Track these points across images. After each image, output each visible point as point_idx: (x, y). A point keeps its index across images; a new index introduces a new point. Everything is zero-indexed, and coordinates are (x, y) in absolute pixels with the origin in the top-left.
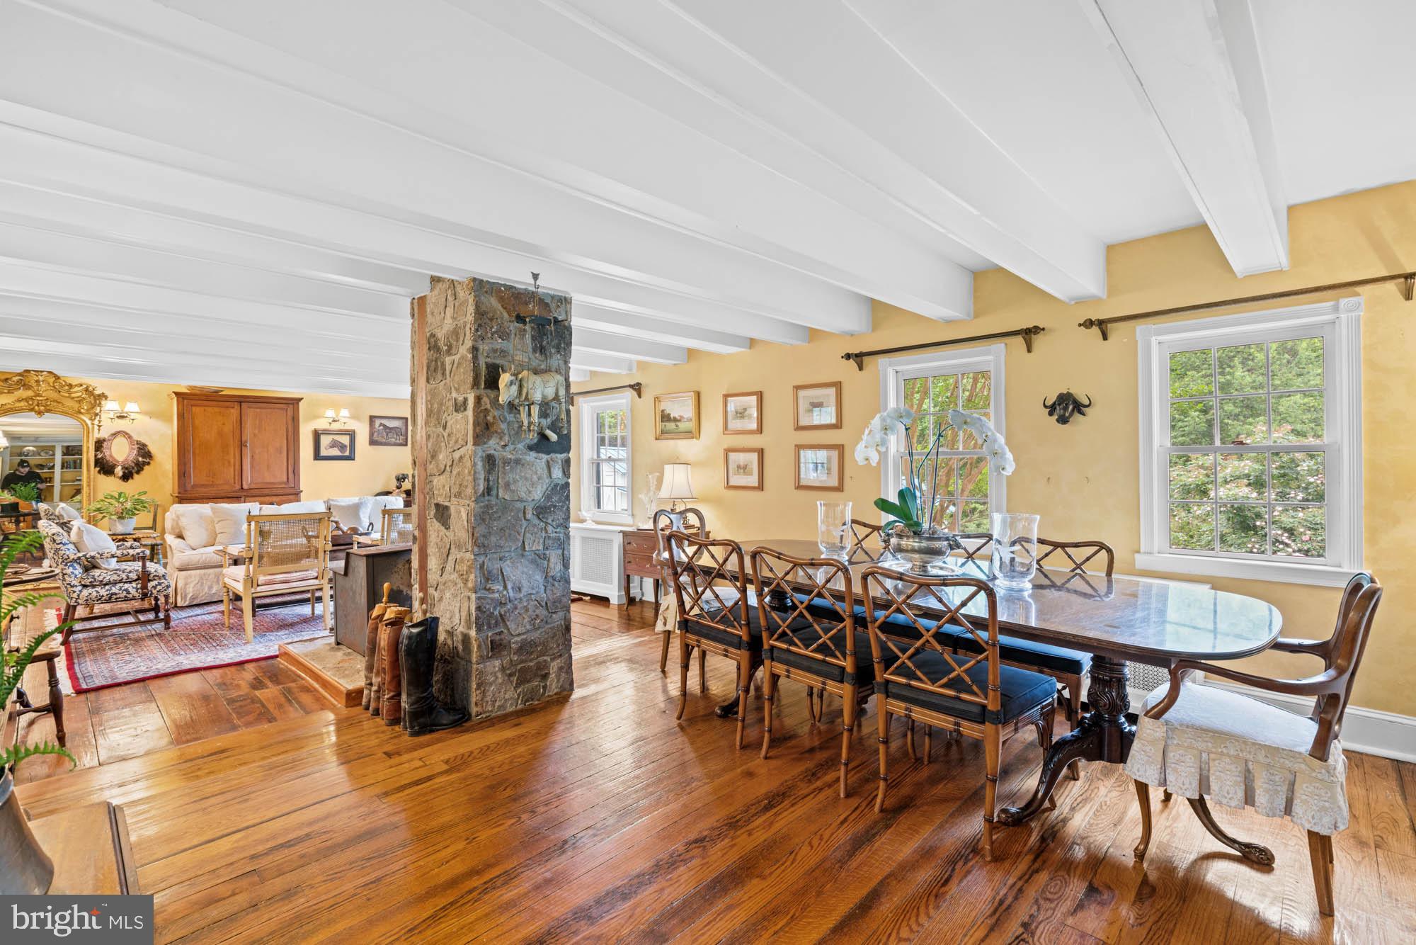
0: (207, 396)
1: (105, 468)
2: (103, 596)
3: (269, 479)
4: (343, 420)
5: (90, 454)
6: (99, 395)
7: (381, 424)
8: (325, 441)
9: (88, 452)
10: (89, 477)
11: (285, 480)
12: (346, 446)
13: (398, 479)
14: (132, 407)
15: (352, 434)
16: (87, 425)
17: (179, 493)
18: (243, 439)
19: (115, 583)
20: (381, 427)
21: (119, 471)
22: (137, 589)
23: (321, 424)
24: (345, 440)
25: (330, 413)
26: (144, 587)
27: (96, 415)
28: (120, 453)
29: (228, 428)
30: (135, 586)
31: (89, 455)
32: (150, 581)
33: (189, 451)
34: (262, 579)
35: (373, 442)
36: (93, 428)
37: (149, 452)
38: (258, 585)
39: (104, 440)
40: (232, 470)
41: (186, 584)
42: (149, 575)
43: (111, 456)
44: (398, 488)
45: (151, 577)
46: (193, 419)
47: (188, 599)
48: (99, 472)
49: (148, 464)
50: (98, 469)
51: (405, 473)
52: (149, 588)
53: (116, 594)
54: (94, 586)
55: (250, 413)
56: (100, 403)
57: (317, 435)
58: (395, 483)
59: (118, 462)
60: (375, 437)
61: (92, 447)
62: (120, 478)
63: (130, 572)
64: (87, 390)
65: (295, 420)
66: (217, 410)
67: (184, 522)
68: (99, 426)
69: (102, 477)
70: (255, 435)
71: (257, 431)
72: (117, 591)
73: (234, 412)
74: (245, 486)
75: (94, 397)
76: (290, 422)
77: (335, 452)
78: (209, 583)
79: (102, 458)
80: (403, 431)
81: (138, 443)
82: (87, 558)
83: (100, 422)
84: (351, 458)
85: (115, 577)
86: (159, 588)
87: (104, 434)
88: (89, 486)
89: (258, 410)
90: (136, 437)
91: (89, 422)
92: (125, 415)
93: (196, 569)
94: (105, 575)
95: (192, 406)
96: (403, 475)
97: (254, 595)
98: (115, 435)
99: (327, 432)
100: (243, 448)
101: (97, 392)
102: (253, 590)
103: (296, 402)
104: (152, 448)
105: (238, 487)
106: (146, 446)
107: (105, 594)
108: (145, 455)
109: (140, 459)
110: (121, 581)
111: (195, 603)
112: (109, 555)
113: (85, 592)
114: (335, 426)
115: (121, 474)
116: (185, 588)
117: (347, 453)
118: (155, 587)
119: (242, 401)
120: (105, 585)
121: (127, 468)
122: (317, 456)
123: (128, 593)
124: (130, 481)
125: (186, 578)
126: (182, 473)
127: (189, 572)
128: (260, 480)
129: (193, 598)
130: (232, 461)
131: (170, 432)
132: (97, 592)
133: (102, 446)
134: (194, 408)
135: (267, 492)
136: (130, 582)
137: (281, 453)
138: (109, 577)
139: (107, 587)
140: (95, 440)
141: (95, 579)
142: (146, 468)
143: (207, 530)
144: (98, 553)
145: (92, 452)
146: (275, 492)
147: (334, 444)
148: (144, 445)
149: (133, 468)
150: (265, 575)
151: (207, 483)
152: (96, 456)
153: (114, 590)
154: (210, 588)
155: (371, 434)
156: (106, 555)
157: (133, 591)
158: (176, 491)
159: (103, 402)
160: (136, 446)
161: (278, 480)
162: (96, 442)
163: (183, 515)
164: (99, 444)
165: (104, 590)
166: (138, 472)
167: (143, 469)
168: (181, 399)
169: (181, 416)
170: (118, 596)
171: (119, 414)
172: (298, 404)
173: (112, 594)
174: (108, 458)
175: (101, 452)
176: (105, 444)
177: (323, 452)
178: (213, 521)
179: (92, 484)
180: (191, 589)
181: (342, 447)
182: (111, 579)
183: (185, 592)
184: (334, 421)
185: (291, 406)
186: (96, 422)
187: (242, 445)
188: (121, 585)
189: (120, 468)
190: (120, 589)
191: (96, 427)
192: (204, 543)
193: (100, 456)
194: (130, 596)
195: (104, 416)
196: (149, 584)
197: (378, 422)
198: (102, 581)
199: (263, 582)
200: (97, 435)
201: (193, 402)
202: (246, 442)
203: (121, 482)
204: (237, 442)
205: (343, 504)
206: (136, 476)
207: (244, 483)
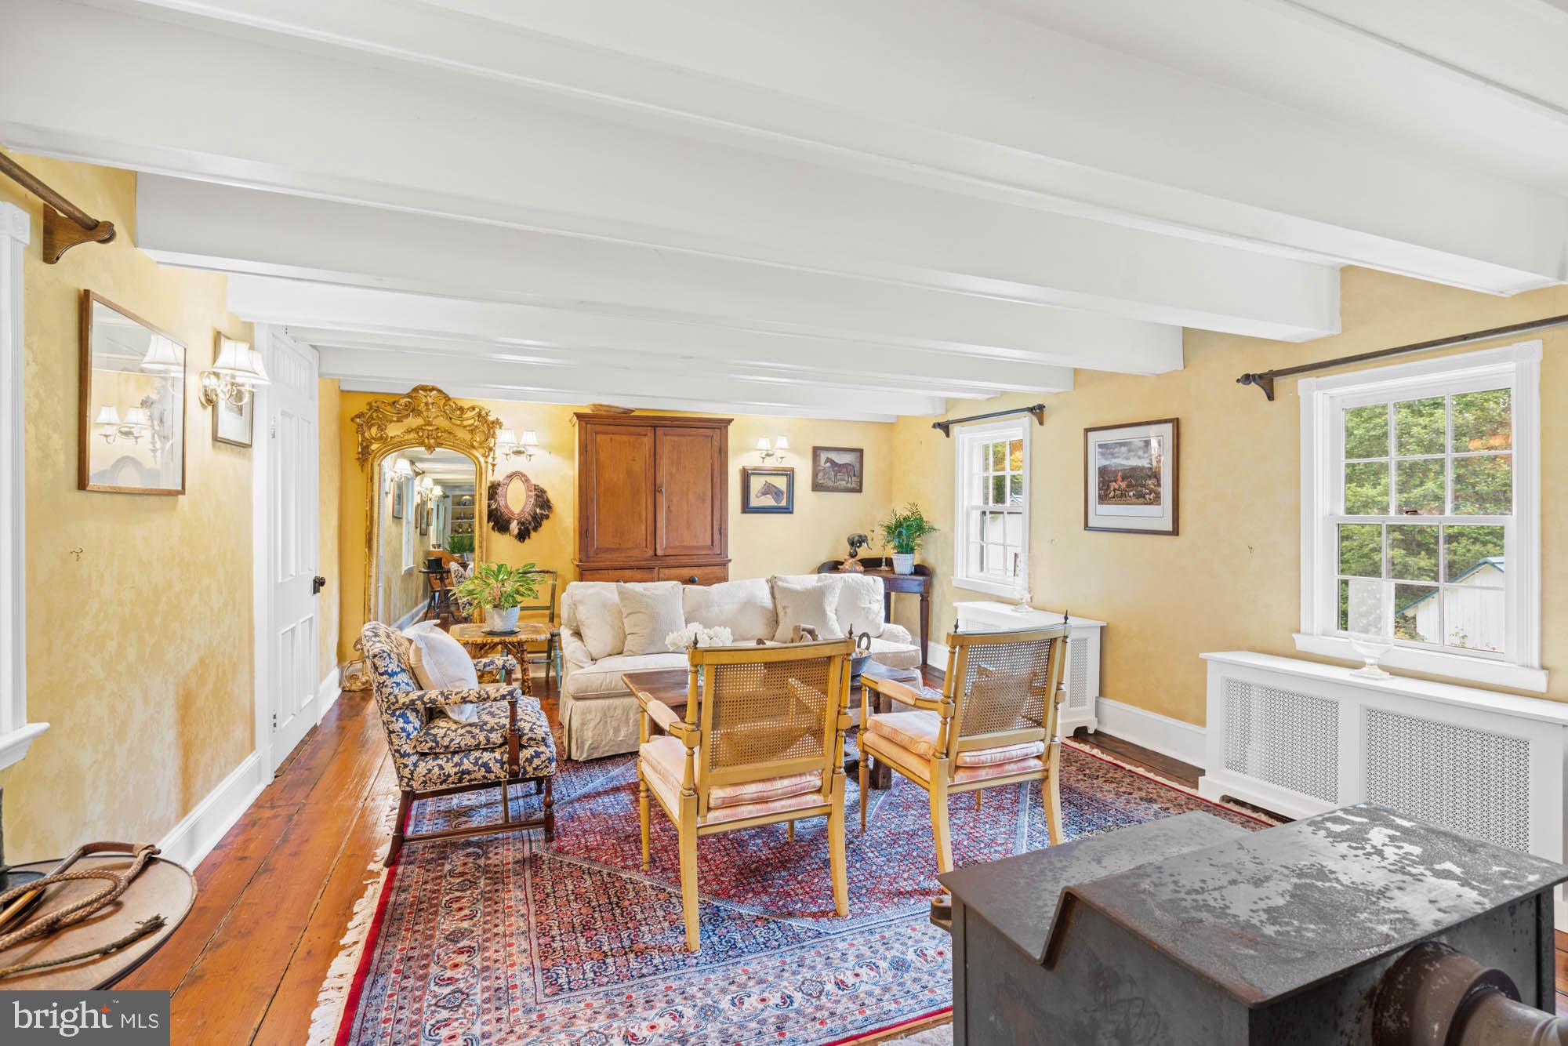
0: (614, 418)
1: (499, 521)
2: (449, 776)
3: (689, 541)
4: (779, 453)
5: (483, 503)
6: (493, 422)
7: (828, 460)
8: (757, 484)
9: (480, 501)
10: (481, 536)
11: (709, 542)
12: (782, 493)
13: (852, 543)
14: (529, 438)
15: (789, 474)
16: (479, 462)
17: (580, 561)
18: (658, 482)
19: (469, 750)
20: (828, 464)
21: (514, 527)
22: (503, 764)
23: (752, 460)
24: (781, 483)
25: (764, 444)
26: (514, 760)
27: (491, 449)
28: (516, 501)
29: (639, 466)
30: (498, 757)
31: (481, 507)
32: (522, 747)
33: (592, 501)
34: (717, 794)
35: (817, 487)
36: (487, 467)
37: (548, 501)
38: (709, 809)
39: (499, 485)
40: (643, 527)
41: (583, 724)
42: (521, 737)
43: (507, 506)
44: (853, 556)
45: (524, 741)
46: (597, 452)
47: (586, 747)
48: (493, 528)
49: (547, 517)
50: (491, 524)
51: (862, 533)
52: (521, 762)
53: (469, 772)
54: (436, 756)
55: (667, 441)
56: (494, 433)
57: (746, 476)
58: (848, 548)
59: (514, 514)
60: (821, 479)
61: (485, 494)
62: (516, 537)
63: (492, 730)
64: (479, 415)
65: (723, 452)
66: (625, 438)
67: (583, 613)
68: (494, 465)
69: (496, 535)
70: (671, 474)
71: (674, 471)
72: (471, 767)
73: (647, 441)
74: (659, 553)
75: (488, 425)
76: (716, 455)
77: (769, 501)
78: (615, 723)
79: (496, 509)
80: (857, 469)
81: (536, 488)
82: (424, 703)
83: (494, 459)
84: (788, 510)
85: (469, 741)
86: (536, 762)
87: (499, 476)
88: (481, 547)
89: (676, 438)
90: (534, 481)
91: (482, 460)
92: (522, 449)
93: (597, 697)
94: (453, 735)
95: (597, 433)
96: (860, 536)
97: (702, 832)
98: (511, 477)
99: (759, 472)
100: (657, 493)
101: (491, 418)
102: (700, 822)
103: (723, 424)
104: (551, 495)
105: (650, 553)
106: (545, 492)
107: (452, 771)
108: (543, 502)
109: (538, 511)
110: (477, 747)
111: (596, 755)
112: (458, 698)
113: (422, 768)
114: (770, 463)
115: (516, 531)
116: (582, 730)
117: (784, 503)
118: (529, 761)
119: (657, 424)
120: (454, 753)
121: (523, 524)
122: (746, 508)
123: (489, 770)
124: (527, 541)
125: (584, 713)
126: (585, 532)
127: (588, 702)
128: (677, 543)
129: (593, 748)
130: (644, 514)
131: (572, 474)
132: (441, 767)
133: (496, 493)
134: (599, 436)
135: (686, 560)
136: (492, 750)
137: (704, 501)
138: (459, 739)
139: (456, 758)
140: (488, 484)
141: (437, 743)
142: (545, 523)
143: (612, 626)
144: (442, 693)
145: (485, 502)
146: (696, 560)
147: (768, 490)
148: (543, 492)
149: (530, 523)
150: (722, 786)
151: (612, 546)
152: (489, 506)
153: (467, 765)
154: (617, 730)
155: (815, 475)
156: (453, 698)
157: (495, 768)
158: (577, 557)
159: (498, 431)
160: (533, 493)
161: (701, 543)
162: (490, 488)
163: (581, 602)
164: (494, 490)
165: (450, 764)
166: (535, 529)
167: (541, 525)
168: (583, 423)
169: (584, 449)
170: (473, 777)
171: (515, 449)
172: (726, 427)
173: (463, 772)
174: (503, 510)
175: (496, 501)
176: (500, 491)
177: (755, 502)
178: (621, 613)
179: (484, 544)
180: (590, 734)
181: (777, 493)
182: (463, 744)
183: (582, 738)
184: (768, 455)
185: (718, 431)
186: (490, 460)
187: (656, 490)
188: (477, 754)
189: (515, 522)
190: (476, 764)
191: (490, 467)
192: (608, 649)
193: (494, 507)
194: (492, 776)
195: (498, 452)
196: (521, 755)
197: (823, 456)
198: (447, 747)
199: (719, 802)
200: (490, 478)
201: (598, 428)
202: (661, 486)
203: (516, 542)
204: (650, 488)
205: (798, 587)
206: (533, 534)
207: (658, 547)
